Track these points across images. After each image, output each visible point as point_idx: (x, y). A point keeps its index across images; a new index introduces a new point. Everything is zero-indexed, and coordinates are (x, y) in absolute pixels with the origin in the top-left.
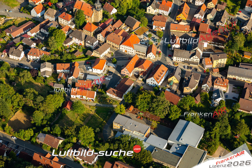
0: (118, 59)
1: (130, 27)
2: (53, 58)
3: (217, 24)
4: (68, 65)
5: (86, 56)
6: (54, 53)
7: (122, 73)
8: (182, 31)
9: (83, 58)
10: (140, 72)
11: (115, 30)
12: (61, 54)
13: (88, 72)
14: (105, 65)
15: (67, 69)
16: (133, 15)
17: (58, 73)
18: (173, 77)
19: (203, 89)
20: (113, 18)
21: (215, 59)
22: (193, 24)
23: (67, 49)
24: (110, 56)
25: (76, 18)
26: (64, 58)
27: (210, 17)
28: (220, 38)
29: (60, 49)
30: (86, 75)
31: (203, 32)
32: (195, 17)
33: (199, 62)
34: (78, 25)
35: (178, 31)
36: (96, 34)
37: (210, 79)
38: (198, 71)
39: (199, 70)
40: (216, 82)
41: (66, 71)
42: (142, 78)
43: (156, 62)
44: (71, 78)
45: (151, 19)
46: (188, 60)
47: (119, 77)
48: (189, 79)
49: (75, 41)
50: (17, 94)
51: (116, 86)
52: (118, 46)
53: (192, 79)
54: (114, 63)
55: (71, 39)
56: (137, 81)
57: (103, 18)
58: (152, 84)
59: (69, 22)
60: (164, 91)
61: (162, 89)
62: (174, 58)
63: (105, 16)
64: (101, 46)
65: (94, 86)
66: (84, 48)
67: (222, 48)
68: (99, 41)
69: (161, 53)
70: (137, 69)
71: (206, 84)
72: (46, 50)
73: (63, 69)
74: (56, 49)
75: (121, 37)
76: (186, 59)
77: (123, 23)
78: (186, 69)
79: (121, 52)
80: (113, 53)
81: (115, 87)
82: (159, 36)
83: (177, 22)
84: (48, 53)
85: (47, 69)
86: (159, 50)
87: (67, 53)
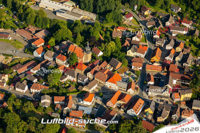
0: (104, 93)
1: (114, 67)
2: (51, 92)
3: (184, 64)
4: (63, 98)
5: (78, 91)
6: (52, 88)
7: (107, 105)
8: (156, 71)
9: (75, 92)
10: (122, 104)
11: (102, 69)
12: (58, 89)
13: (80, 104)
14: (94, 98)
15: (63, 101)
16: (116, 57)
17: (55, 104)
18: (149, 109)
19: (173, 118)
20: (100, 60)
21: (183, 94)
22: (164, 65)
23: (62, 84)
24: (97, 91)
25: (70, 59)
26: (60, 92)
27: (178, 59)
28: (186, 77)
29: (57, 84)
30: (78, 106)
31: (173, 72)
32: (166, 59)
33: (169, 96)
34: (71, 65)
35: (152, 70)
36: (86, 72)
37: (178, 110)
38: (168, 103)
39: (170, 103)
40: (183, 113)
41: (62, 102)
42: (123, 109)
43: (135, 96)
44: (66, 108)
45: (130, 60)
46: (160, 94)
47: (105, 108)
48: (162, 111)
49: (69, 77)
50: (22, 121)
51: (102, 115)
52: (104, 83)
53: (164, 110)
54: (101, 97)
55: (66, 76)
56: (120, 112)
57: (92, 59)
58: (132, 114)
59: (64, 62)
60: (142, 120)
61: (140, 118)
62: (150, 93)
63: (93, 57)
64: (90, 82)
65: (85, 116)
66: (76, 84)
67: (188, 84)
68: (89, 78)
69: (139, 88)
70: (119, 102)
71: (175, 115)
72: (46, 85)
73: (60, 101)
74: (54, 84)
75: (107, 76)
76: (159, 94)
77: (108, 64)
78: (159, 102)
79: (107, 88)
80: (100, 88)
81: (102, 117)
82: (137, 75)
83: (151, 63)
84: (47, 87)
85: (46, 101)
86: (137, 86)
87: (62, 87)
